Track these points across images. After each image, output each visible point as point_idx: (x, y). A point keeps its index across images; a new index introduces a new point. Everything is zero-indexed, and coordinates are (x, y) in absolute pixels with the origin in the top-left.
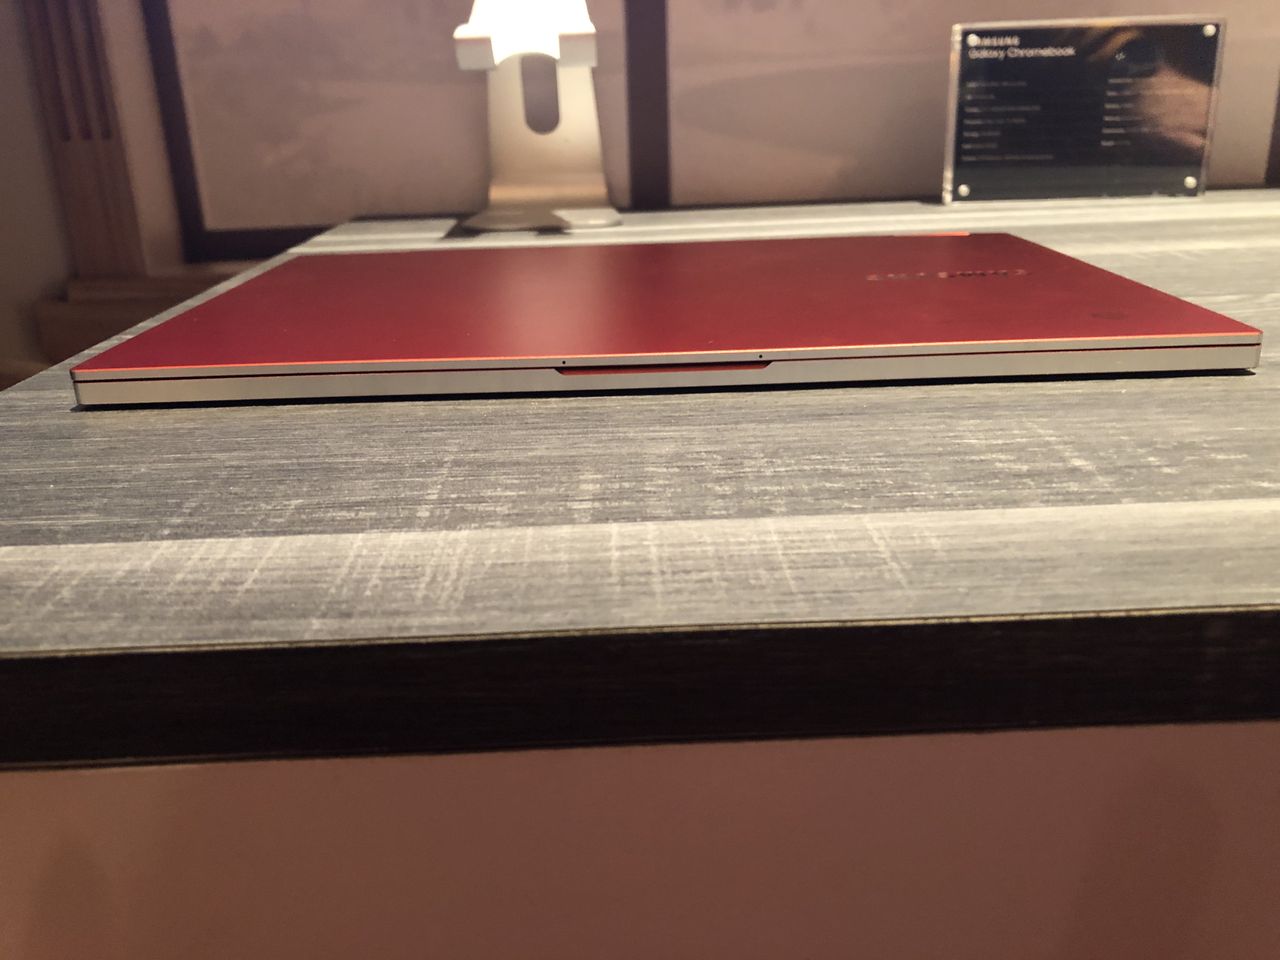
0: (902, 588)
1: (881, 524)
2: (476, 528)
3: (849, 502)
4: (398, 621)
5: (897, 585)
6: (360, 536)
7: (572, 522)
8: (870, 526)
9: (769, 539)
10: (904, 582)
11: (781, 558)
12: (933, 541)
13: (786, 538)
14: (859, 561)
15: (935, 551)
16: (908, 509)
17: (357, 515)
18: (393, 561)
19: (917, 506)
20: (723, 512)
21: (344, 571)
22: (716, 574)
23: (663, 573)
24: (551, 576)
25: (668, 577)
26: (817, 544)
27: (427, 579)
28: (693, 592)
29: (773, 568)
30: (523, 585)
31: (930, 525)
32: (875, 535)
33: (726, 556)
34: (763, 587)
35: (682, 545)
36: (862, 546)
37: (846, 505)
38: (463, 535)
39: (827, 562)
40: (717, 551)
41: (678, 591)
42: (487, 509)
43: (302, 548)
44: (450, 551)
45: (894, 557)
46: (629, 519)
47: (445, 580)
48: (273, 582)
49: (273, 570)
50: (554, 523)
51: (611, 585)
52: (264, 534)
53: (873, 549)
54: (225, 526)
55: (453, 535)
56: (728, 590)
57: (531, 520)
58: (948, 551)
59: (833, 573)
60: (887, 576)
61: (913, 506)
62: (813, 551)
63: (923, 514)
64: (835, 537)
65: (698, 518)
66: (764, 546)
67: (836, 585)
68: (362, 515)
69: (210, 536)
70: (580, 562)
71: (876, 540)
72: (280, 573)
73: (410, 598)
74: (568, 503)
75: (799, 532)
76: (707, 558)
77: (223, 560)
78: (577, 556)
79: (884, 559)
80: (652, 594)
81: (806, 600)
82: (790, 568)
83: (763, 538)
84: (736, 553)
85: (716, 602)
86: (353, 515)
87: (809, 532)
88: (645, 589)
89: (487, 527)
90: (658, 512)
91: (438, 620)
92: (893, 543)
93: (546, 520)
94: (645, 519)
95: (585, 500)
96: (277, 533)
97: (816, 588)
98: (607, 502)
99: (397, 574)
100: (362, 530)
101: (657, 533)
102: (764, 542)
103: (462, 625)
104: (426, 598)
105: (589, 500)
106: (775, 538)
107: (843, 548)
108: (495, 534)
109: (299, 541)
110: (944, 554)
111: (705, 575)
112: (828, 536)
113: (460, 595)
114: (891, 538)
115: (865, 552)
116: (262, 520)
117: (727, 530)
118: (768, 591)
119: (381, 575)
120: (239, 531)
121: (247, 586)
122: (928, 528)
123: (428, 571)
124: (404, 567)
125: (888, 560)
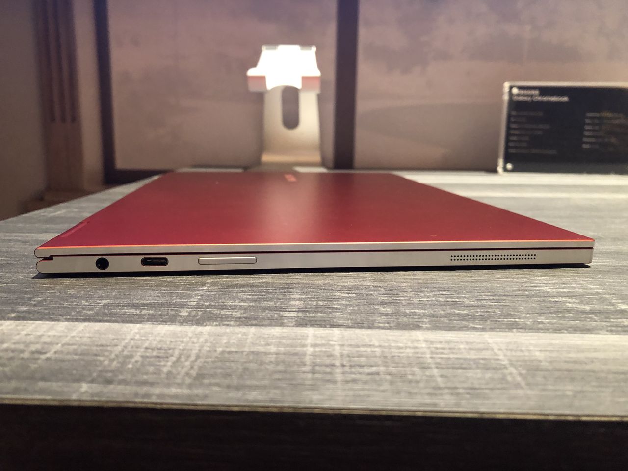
0: (522, 388)
1: (499, 340)
2: (216, 325)
3: (473, 323)
4: (144, 389)
5: (517, 386)
6: (138, 325)
7: (282, 325)
8: (490, 341)
9: (419, 346)
10: (523, 383)
11: (430, 360)
12: (538, 354)
13: (431, 346)
14: (486, 366)
15: (540, 361)
16: (515, 330)
17: (140, 312)
18: (154, 344)
19: (521, 328)
20: (387, 325)
21: (120, 348)
22: (382, 369)
23: (343, 366)
24: (262, 363)
25: (347, 369)
26: (454, 351)
27: (174, 359)
28: (366, 382)
29: (424, 367)
30: (241, 368)
31: (533, 342)
32: (496, 348)
33: (389, 355)
34: (417, 382)
35: (358, 346)
36: (487, 354)
37: (471, 325)
38: (207, 329)
39: (463, 365)
40: (383, 352)
41: (355, 381)
42: (227, 313)
43: (98, 332)
44: (195, 340)
45: (512, 365)
46: (321, 326)
47: (186, 360)
48: (68, 353)
49: (72, 345)
50: (270, 325)
51: (304, 372)
52: (77, 320)
53: (496, 357)
54: (53, 314)
55: (200, 329)
56: (392, 383)
57: (254, 322)
58: (551, 362)
59: (470, 374)
60: (509, 378)
61: (517, 328)
62: (452, 356)
63: (525, 334)
64: (467, 347)
65: (369, 328)
66: (417, 351)
67: (472, 383)
68: (144, 312)
69: (40, 319)
70: (284, 354)
71: (496, 351)
72: (75, 347)
73: (158, 372)
74: (281, 313)
75: (441, 342)
76: (376, 357)
77: (41, 336)
78: (282, 349)
79: (504, 365)
80: (334, 382)
81: (452, 394)
82: (437, 368)
83: (416, 345)
84: (397, 354)
85: (383, 391)
86: (138, 312)
87: (448, 342)
88: (328, 377)
89: (224, 325)
90: (341, 322)
91: (174, 390)
92: (509, 353)
93: (264, 323)
94: (332, 326)
95: (293, 311)
96: (85, 320)
97: (458, 385)
98: (307, 314)
99: (155, 354)
100: (141, 322)
101: (340, 336)
102: (416, 348)
103: (189, 397)
104: (169, 373)
105: (295, 311)
106: (424, 345)
107: (473, 355)
108: (228, 330)
109: (97, 326)
110: (547, 364)
111: (374, 369)
112: (462, 346)
113: (194, 373)
114: (507, 349)
115: (490, 359)
116: (79, 311)
117: (390, 338)
118: (422, 385)
119: (144, 354)
120: (60, 317)
121: (48, 355)
122: (531, 344)
123: (177, 353)
124: (160, 349)
125: (508, 366)
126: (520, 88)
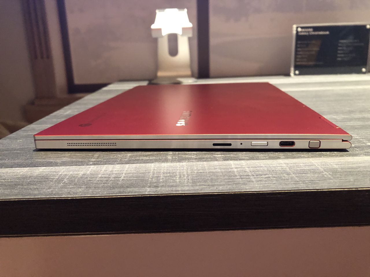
0: (332, 179)
1: (317, 161)
2: (188, 162)
3: (303, 155)
4: (174, 189)
5: (330, 179)
6: (153, 164)
7: (217, 160)
8: (313, 162)
9: (283, 166)
11: (289, 171)
12: (335, 166)
13: (288, 165)
14: (314, 172)
15: (337, 169)
16: (323, 157)
17: (149, 158)
18: (165, 171)
19: (325, 156)
20: (264, 158)
21: (151, 174)
22: (270, 175)
23: (253, 175)
24: (217, 176)
25: (255, 176)
26: (299, 167)
27: (178, 176)
28: (266, 181)
29: (288, 174)
30: (209, 178)
31: (332, 161)
32: (316, 165)
33: (271, 170)
34: (287, 179)
35: (255, 167)
36: (313, 167)
38: (184, 164)
39: (304, 172)
40: (268, 169)
41: (261, 181)
42: (189, 157)
43: (136, 168)
44: (182, 168)
45: (325, 171)
46: (235, 160)
47: (184, 177)
48: (130, 177)
49: (129, 174)
50: (211, 161)
51: (237, 179)
52: (122, 164)
53: (318, 168)
54: (109, 161)
55: (181, 164)
56: (277, 180)
57: (204, 160)
59: (309, 175)
60: (325, 176)
62: (298, 169)
63: (328, 158)
64: (304, 165)
65: (257, 159)
66: (282, 168)
67: (311, 179)
68: (151, 158)
70: (225, 172)
72: (132, 175)
73: (174, 181)
74: (213, 155)
75: (291, 164)
76: (265, 171)
78: (223, 170)
79: (322, 171)
80: (253, 182)
81: (304, 183)
82: (294, 174)
83: (281, 165)
84: (274, 170)
85: (274, 184)
87: (295, 163)
88: (249, 180)
89: (191, 161)
90: (244, 158)
91: (186, 188)
92: (323, 166)
93: (208, 160)
94: (240, 160)
95: (219, 154)
96: (127, 163)
97: (305, 180)
98: (226, 155)
99: (168, 175)
101: (246, 164)
104: (180, 182)
106: (285, 165)
107: (307, 168)
108: (194, 163)
110: (340, 170)
111: (267, 176)
112: (301, 165)
113: (190, 181)
114: (321, 165)
115: (315, 169)
117: (269, 163)
118: (290, 180)
119: (163, 175)
121: (122, 178)
123: (178, 174)
124: (169, 173)
126: (302, 28)
